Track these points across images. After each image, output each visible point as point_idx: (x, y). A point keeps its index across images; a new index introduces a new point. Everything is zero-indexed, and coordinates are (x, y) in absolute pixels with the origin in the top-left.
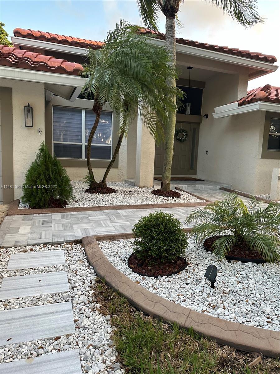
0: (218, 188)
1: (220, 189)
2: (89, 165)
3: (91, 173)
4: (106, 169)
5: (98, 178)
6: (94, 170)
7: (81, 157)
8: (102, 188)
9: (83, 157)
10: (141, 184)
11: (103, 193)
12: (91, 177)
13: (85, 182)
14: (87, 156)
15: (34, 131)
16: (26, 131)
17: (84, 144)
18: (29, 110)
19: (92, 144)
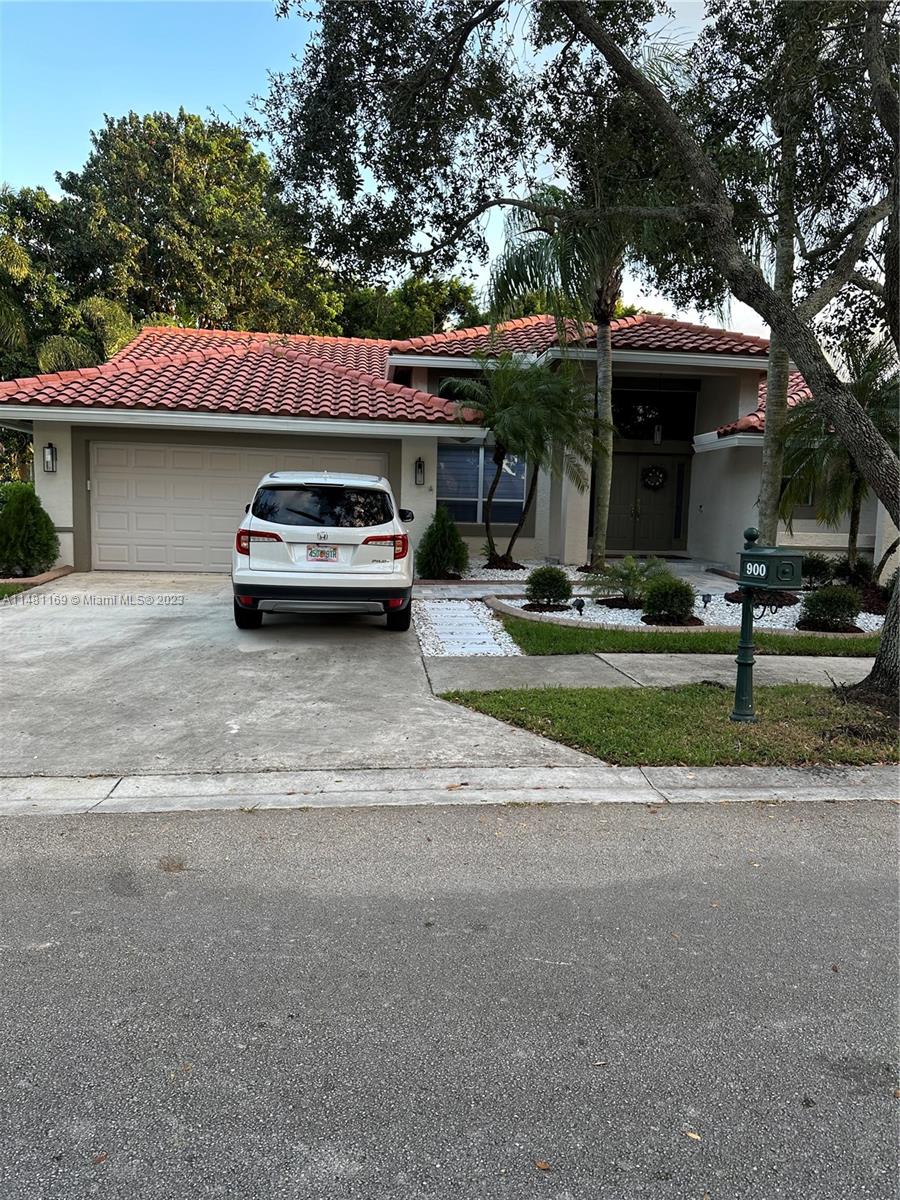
0: (703, 568)
1: (707, 571)
2: (488, 532)
3: (491, 543)
4: (510, 539)
5: (501, 551)
6: (495, 541)
7: (476, 521)
8: (506, 563)
9: (480, 521)
10: (566, 561)
11: (506, 569)
12: (491, 546)
13: (483, 554)
14: (485, 519)
15: (423, 489)
16: (415, 490)
17: (481, 500)
18: (419, 465)
19: (493, 500)
